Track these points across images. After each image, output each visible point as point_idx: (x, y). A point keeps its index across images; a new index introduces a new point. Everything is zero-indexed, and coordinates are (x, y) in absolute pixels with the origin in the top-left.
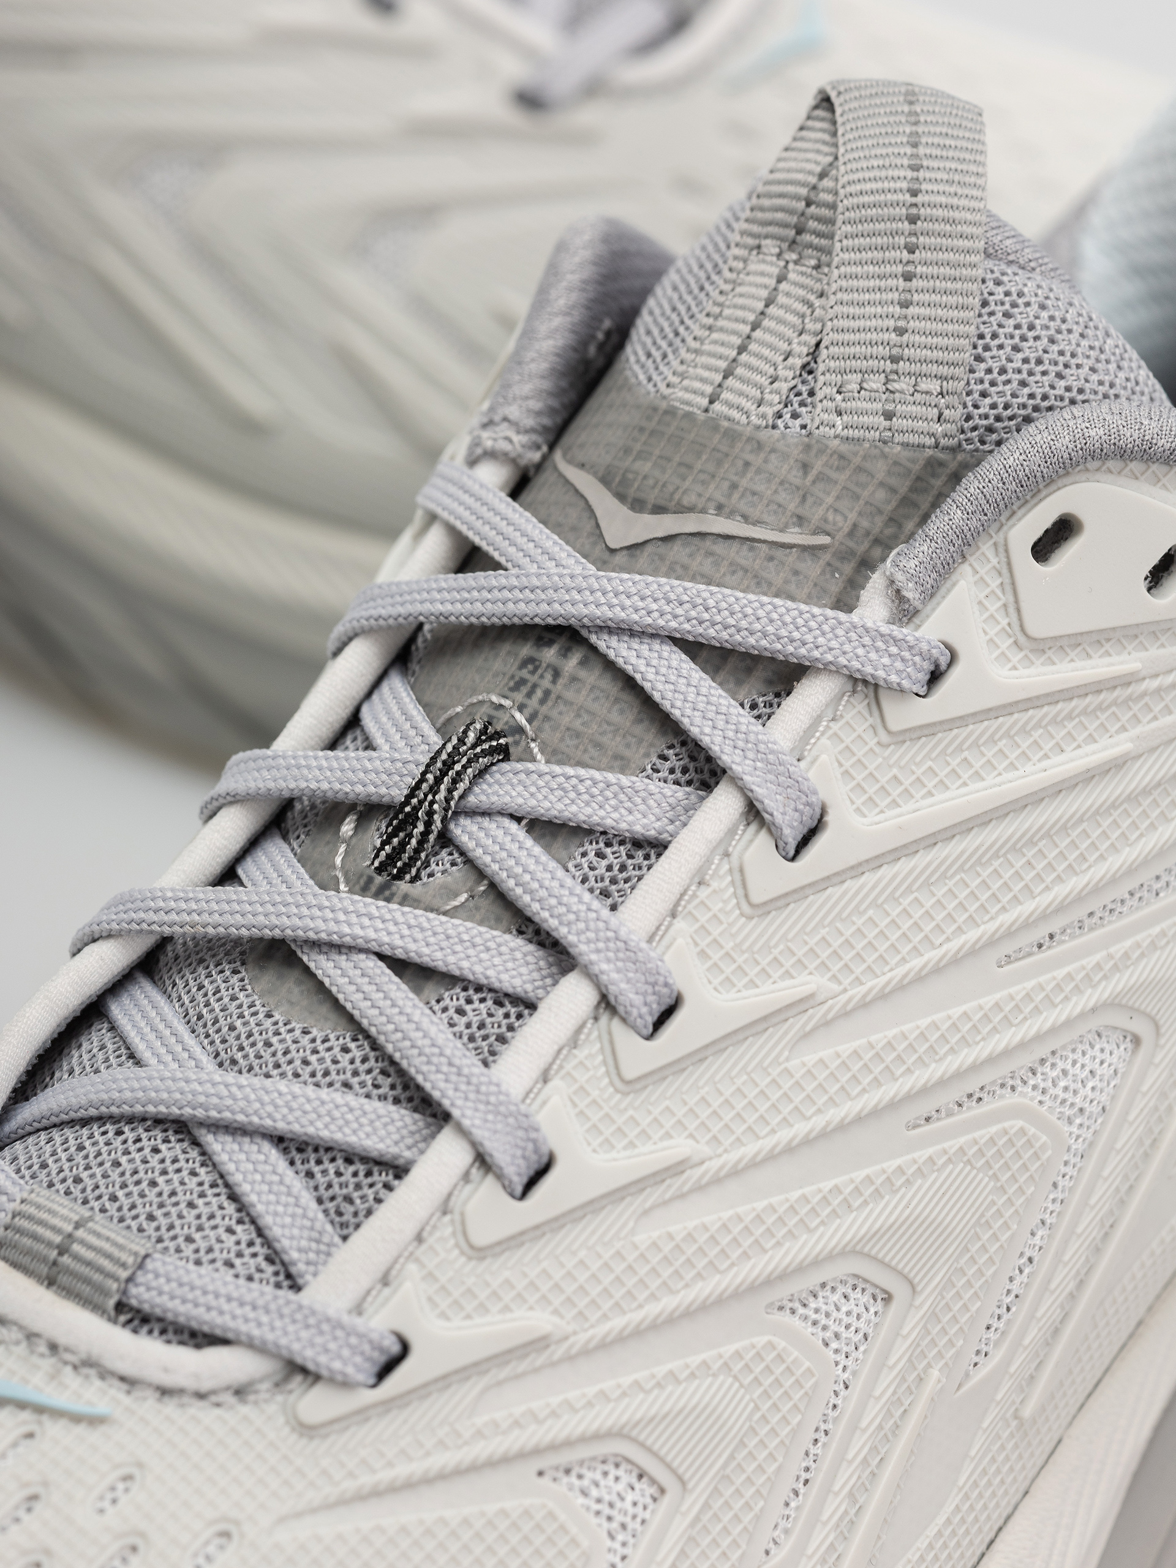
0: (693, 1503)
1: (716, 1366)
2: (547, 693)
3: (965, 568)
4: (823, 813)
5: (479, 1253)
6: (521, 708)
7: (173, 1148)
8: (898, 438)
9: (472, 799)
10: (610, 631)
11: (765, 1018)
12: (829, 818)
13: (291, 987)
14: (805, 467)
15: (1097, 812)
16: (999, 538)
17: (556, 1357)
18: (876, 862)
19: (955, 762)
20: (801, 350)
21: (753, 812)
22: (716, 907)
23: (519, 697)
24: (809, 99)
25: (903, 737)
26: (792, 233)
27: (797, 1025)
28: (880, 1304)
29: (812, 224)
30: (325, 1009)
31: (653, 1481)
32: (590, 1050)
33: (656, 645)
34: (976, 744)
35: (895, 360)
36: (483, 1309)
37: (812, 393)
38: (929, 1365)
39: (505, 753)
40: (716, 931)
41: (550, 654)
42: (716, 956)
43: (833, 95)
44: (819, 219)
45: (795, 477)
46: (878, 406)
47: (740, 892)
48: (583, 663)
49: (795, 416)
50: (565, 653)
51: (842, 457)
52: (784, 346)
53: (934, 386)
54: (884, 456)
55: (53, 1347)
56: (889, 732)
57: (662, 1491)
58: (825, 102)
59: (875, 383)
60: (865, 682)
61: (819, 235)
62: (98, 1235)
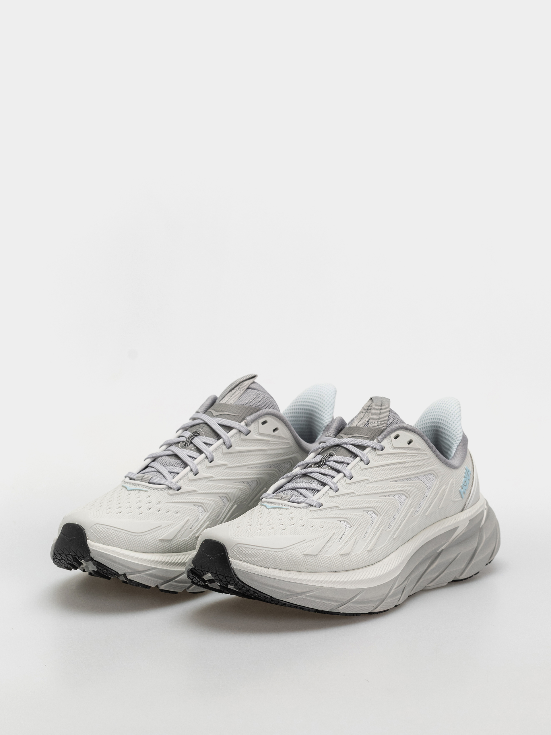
0: (355, 528)
1: (357, 515)
2: (337, 451)
3: (386, 439)
4: (369, 461)
5: (331, 497)
6: (334, 452)
7: (293, 491)
8: (379, 428)
9: (328, 460)
10: (344, 444)
11: (363, 480)
12: (370, 462)
13: (307, 478)
14: (368, 430)
15: (402, 467)
16: (390, 436)
17: (339, 509)
18: (375, 467)
19: (385, 459)
20: (367, 420)
21: (362, 460)
22: (357, 469)
23: (334, 451)
24: (369, 398)
25: (379, 455)
26: (367, 410)
27: (366, 482)
28: (376, 516)
29: (369, 409)
30: (311, 479)
31: (350, 525)
32: (343, 480)
33: (350, 445)
34: (387, 457)
35: (379, 420)
36: (331, 502)
37: (369, 424)
38: (382, 525)
39: (332, 456)
40: (357, 471)
41: (337, 448)
42: (357, 473)
43: (372, 398)
44: (370, 408)
45: (367, 431)
46: (377, 425)
47: (360, 468)
48: (341, 448)
49: (367, 426)
50: (339, 447)
51: (372, 429)
52: (365, 420)
53: (383, 423)
54: (377, 430)
55: (282, 504)
56: (377, 454)
57: (351, 526)
58: (371, 399)
59: (376, 422)
60: (374, 448)
61: (370, 410)
62: (284, 497)
